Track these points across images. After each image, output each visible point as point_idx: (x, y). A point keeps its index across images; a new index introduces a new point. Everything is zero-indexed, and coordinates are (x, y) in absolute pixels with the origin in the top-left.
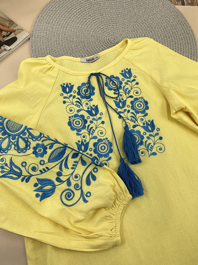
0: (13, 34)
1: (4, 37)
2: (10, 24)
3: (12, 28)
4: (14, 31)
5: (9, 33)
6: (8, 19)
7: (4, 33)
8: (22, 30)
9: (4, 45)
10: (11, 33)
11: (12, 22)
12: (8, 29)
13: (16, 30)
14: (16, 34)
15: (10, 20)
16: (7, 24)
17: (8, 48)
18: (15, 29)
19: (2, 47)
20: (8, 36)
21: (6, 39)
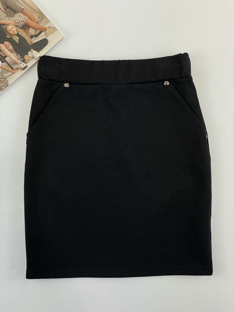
1: (32, 37)
2: (39, 18)
4: (44, 30)
5: (38, 31)
6: (36, 9)
9: (32, 49)
10: (41, 32)
11: (42, 16)
12: (37, 25)
14: (47, 35)
15: (39, 11)
16: (36, 17)
17: (36, 55)
19: (29, 53)
20: (36, 36)
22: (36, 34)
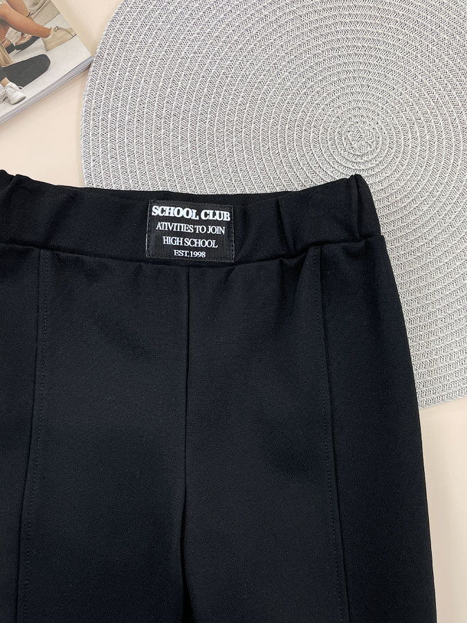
0: (39, 42)
1: (10, 49)
2: (35, 4)
3: (39, 21)
4: (45, 33)
5: (28, 37)
7: (13, 36)
8: (71, 34)
9: (6, 79)
10: (34, 39)
12: (28, 21)
13: (52, 32)
14: (49, 46)
17: (14, 94)
18: (48, 26)
20: (22, 47)
21: (17, 58)
22: (23, 42)
